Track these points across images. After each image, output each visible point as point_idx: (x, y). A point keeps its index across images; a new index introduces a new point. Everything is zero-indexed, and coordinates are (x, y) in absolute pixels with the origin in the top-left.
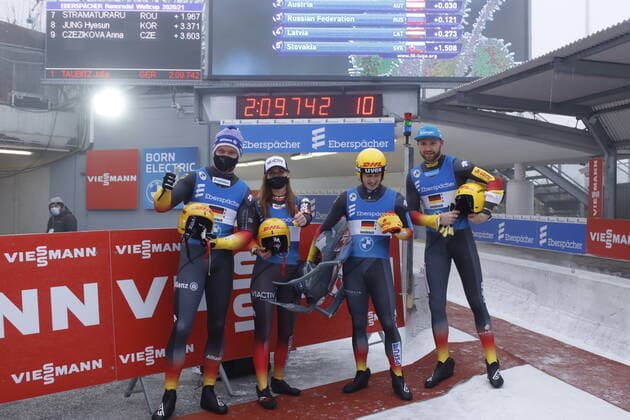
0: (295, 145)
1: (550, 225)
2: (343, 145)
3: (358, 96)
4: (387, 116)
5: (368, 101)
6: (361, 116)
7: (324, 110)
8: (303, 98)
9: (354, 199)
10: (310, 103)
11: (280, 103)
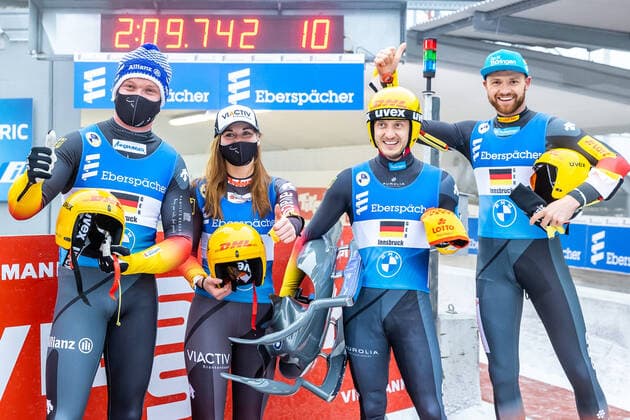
0: (201, 97)
1: (608, 230)
2: (280, 97)
3: (304, 18)
4: (351, 52)
5: (321, 27)
6: (308, 50)
7: (248, 40)
8: (213, 19)
9: (365, 183)
10: (225, 28)
11: (175, 27)
